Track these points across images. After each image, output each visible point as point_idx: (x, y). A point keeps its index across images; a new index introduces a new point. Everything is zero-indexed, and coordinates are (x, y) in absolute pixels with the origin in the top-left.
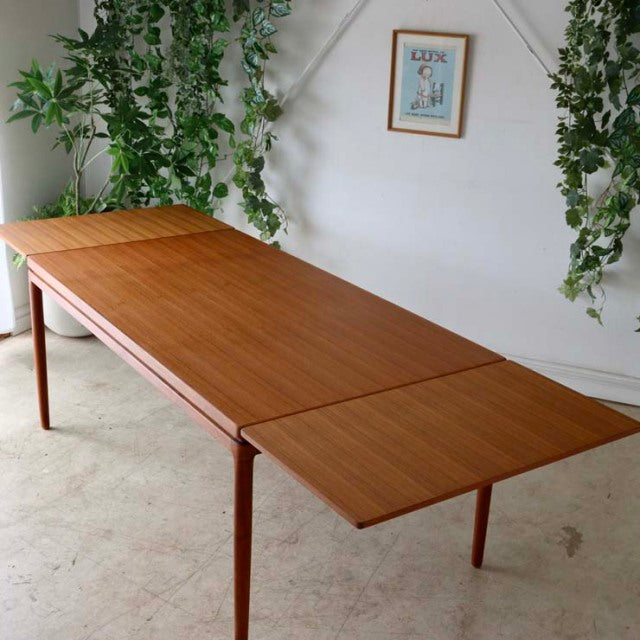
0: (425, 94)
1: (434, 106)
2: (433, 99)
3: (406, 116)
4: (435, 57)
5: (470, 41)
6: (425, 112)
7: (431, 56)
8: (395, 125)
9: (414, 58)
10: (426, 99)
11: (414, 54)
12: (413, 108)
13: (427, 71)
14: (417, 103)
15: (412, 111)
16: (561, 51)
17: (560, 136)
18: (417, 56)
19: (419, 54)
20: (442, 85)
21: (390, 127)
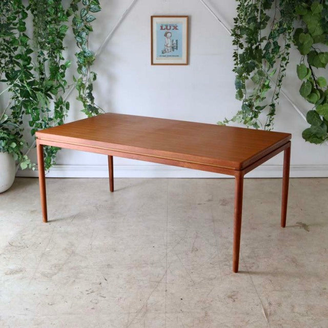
0: (169, 45)
1: (173, 51)
2: (173, 48)
3: (159, 58)
4: (172, 28)
5: (189, 18)
6: (169, 54)
7: (170, 27)
8: (154, 62)
9: (162, 29)
10: (169, 48)
11: (162, 27)
12: (163, 53)
13: (169, 35)
14: (165, 50)
15: (163, 55)
16: (235, 19)
17: (234, 58)
18: (163, 28)
19: (164, 27)
20: (177, 41)
21: (152, 64)
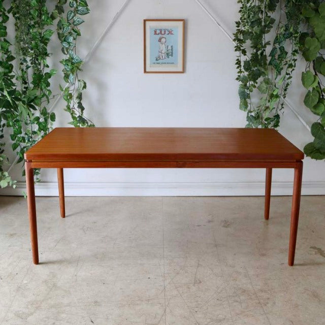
0: (163, 52)
1: (168, 58)
2: (168, 54)
3: (154, 65)
4: (167, 32)
5: (184, 22)
7: (165, 31)
8: (147, 70)
10: (163, 55)
11: (155, 32)
12: (157, 60)
13: (163, 40)
14: (159, 57)
15: (157, 62)
16: (237, 23)
17: (238, 65)
18: (157, 33)
19: (158, 31)
20: (172, 47)
21: (145, 72)
